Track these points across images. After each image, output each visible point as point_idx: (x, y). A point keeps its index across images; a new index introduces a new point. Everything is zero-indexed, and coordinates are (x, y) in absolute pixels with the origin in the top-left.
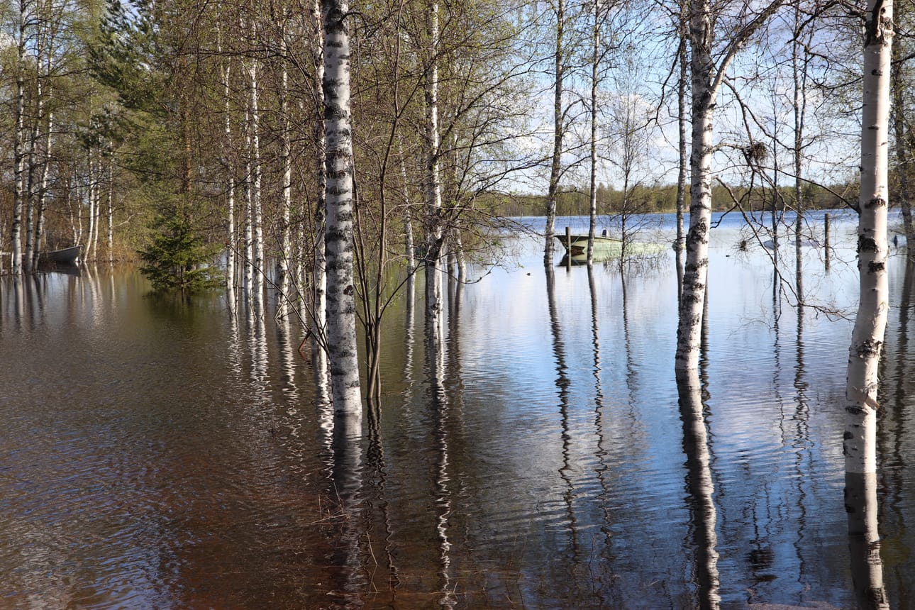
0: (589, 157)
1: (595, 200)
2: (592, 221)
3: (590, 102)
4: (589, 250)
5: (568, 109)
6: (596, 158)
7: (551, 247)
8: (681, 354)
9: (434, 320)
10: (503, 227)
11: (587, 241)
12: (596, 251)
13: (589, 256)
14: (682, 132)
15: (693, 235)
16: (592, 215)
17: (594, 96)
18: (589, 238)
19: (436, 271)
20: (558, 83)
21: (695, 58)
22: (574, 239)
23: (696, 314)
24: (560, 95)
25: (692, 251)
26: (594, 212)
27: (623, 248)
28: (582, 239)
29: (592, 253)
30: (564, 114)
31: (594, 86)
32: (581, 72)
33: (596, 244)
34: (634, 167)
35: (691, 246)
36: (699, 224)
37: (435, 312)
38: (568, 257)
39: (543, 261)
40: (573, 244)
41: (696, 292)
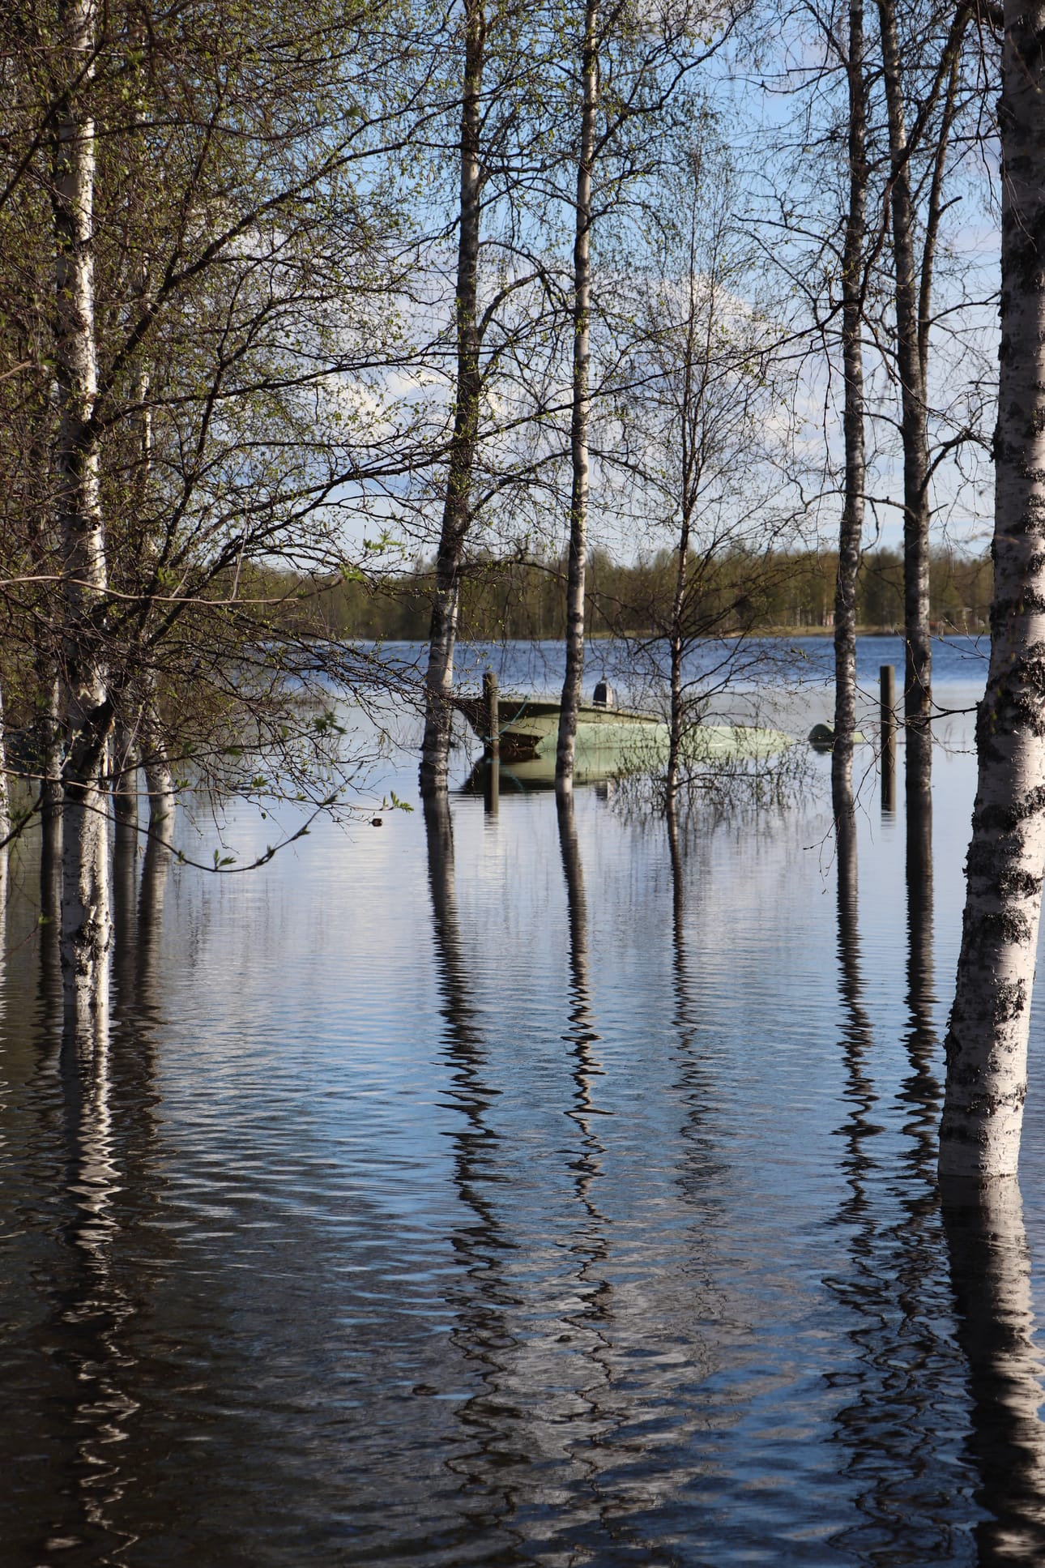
0: (565, 453)
1: (581, 591)
2: (572, 656)
3: (566, 283)
4: (563, 746)
5: (498, 299)
6: (586, 458)
7: (443, 737)
8: (958, 1120)
9: (80, 980)
10: (318, 668)
11: (558, 715)
12: (583, 749)
13: (562, 766)
14: (853, 381)
15: (1001, 706)
16: (571, 636)
17: (580, 262)
18: (565, 709)
19: (89, 814)
20: (469, 217)
21: (1014, 79)
22: (510, 710)
23: (1013, 981)
24: (474, 258)
25: (1000, 759)
26: (580, 628)
27: (674, 743)
28: (538, 710)
29: (572, 754)
30: (487, 318)
31: (581, 230)
32: (539, 185)
33: (584, 728)
34: (709, 487)
35: (997, 741)
36: (1023, 667)
37: (83, 954)
38: (489, 769)
39: (417, 781)
40: (507, 728)
41: (1011, 903)
